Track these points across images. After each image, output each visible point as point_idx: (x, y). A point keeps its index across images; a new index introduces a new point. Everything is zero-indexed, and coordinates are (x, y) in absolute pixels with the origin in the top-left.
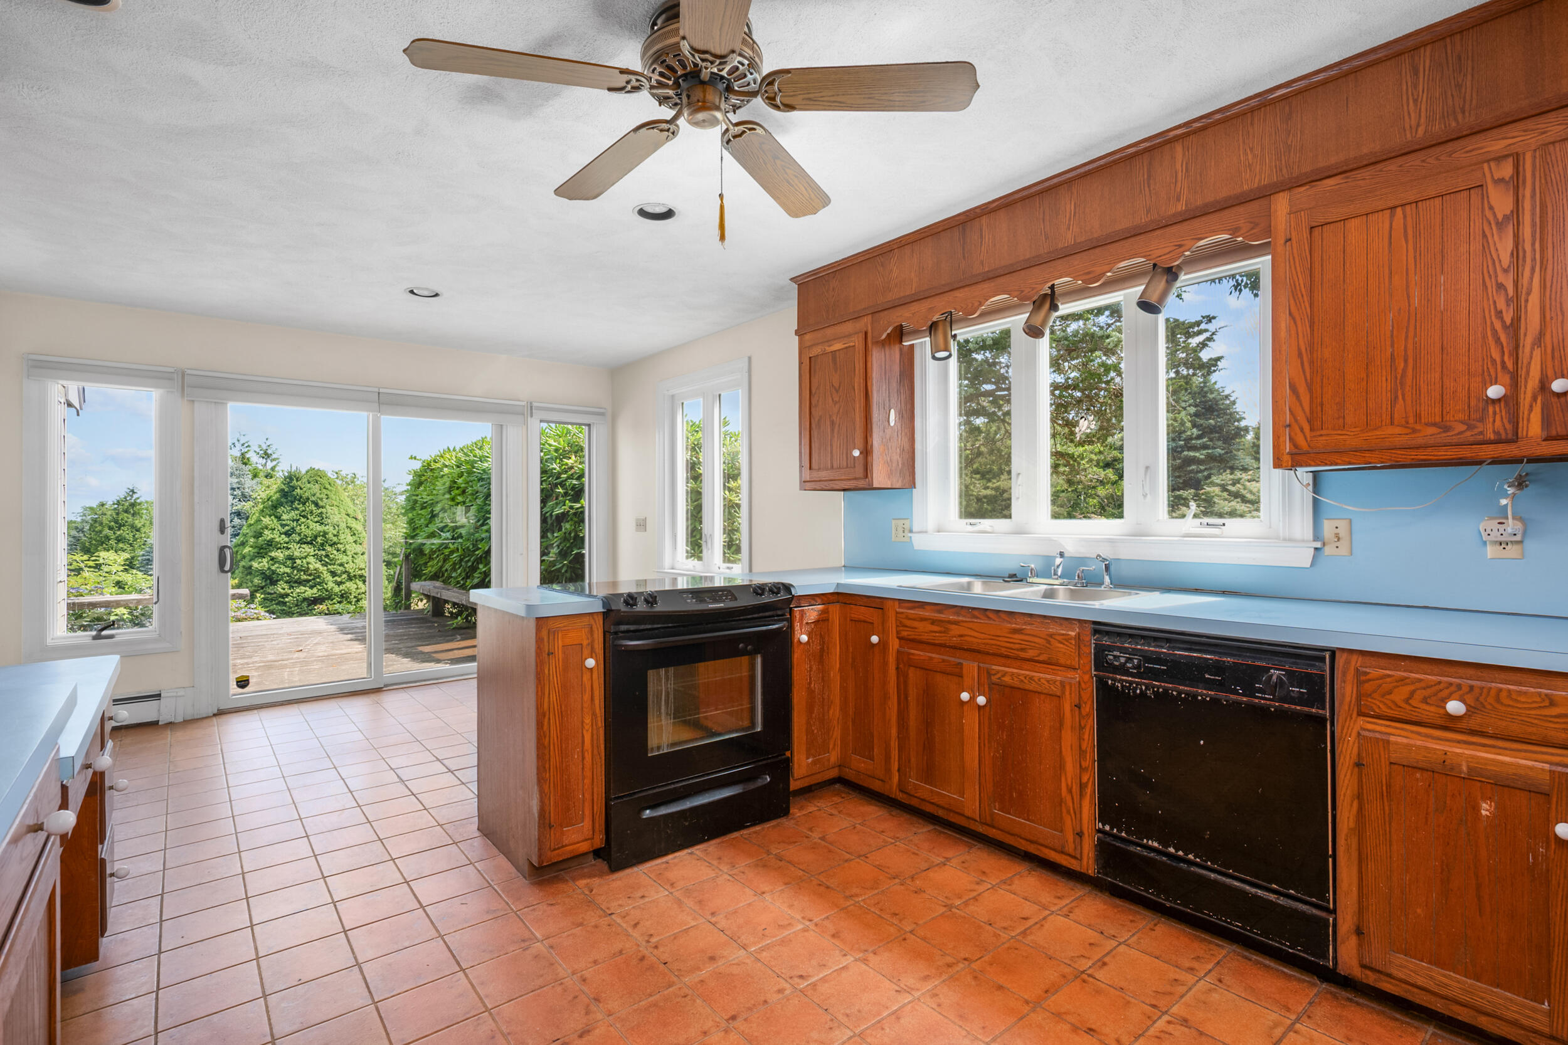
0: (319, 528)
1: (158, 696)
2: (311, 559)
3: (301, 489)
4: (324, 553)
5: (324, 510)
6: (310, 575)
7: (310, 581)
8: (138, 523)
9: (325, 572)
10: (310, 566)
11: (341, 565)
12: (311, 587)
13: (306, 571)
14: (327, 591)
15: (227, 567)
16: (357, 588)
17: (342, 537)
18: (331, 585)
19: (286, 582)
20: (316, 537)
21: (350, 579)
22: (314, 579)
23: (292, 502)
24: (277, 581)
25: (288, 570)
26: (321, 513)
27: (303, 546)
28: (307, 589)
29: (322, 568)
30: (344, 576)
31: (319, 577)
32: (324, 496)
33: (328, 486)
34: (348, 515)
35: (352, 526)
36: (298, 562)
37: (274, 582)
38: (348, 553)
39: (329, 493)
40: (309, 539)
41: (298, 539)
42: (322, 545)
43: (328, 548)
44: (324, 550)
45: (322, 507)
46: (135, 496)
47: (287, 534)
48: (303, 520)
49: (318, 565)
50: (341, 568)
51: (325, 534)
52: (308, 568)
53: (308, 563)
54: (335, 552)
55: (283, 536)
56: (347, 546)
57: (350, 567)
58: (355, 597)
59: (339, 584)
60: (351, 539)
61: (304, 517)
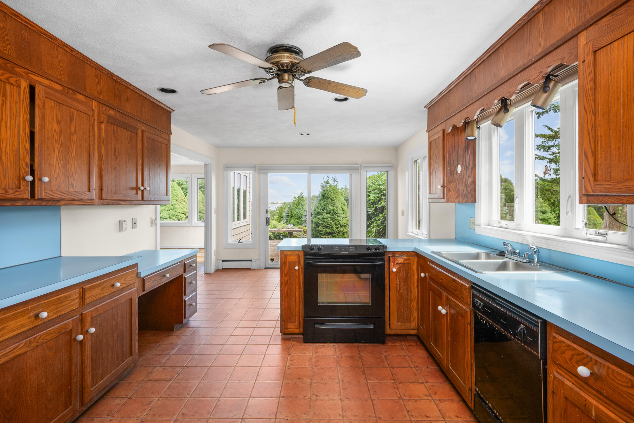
0: (332, 208)
1: (251, 261)
2: (329, 219)
3: (327, 194)
4: (333, 217)
5: (334, 202)
6: (329, 224)
7: (329, 226)
8: (303, 203)
9: (333, 224)
10: (329, 221)
11: (338, 221)
12: (329, 229)
13: (328, 223)
14: (334, 230)
15: (268, 224)
16: (343, 230)
17: (339, 211)
18: (335, 228)
19: (322, 227)
20: (331, 211)
21: (341, 226)
22: (330, 226)
23: (325, 199)
24: (320, 226)
25: (322, 222)
26: (333, 203)
27: (327, 214)
28: (328, 229)
29: (332, 222)
30: (339, 225)
31: (331, 225)
32: (334, 197)
33: (336, 193)
34: (342, 203)
35: (343, 207)
36: (325, 220)
37: (318, 227)
38: (341, 217)
39: (336, 195)
40: (329, 212)
41: (325, 212)
42: (333, 214)
43: (335, 215)
44: (333, 216)
45: (334, 201)
46: (303, 195)
47: (323, 210)
48: (327, 205)
49: (331, 221)
50: (338, 223)
51: (334, 210)
52: (328, 222)
53: (328, 220)
54: (336, 217)
55: (322, 211)
56: (340, 215)
57: (341, 222)
58: (342, 233)
59: (337, 228)
60: (342, 212)
61: (328, 204)
